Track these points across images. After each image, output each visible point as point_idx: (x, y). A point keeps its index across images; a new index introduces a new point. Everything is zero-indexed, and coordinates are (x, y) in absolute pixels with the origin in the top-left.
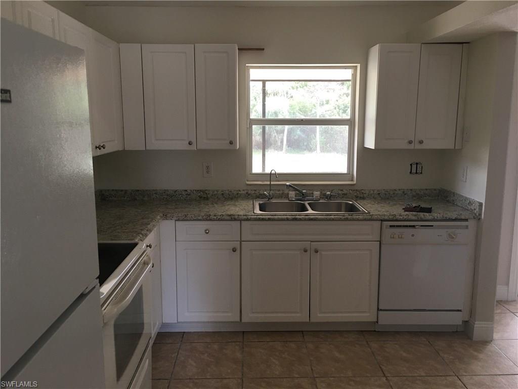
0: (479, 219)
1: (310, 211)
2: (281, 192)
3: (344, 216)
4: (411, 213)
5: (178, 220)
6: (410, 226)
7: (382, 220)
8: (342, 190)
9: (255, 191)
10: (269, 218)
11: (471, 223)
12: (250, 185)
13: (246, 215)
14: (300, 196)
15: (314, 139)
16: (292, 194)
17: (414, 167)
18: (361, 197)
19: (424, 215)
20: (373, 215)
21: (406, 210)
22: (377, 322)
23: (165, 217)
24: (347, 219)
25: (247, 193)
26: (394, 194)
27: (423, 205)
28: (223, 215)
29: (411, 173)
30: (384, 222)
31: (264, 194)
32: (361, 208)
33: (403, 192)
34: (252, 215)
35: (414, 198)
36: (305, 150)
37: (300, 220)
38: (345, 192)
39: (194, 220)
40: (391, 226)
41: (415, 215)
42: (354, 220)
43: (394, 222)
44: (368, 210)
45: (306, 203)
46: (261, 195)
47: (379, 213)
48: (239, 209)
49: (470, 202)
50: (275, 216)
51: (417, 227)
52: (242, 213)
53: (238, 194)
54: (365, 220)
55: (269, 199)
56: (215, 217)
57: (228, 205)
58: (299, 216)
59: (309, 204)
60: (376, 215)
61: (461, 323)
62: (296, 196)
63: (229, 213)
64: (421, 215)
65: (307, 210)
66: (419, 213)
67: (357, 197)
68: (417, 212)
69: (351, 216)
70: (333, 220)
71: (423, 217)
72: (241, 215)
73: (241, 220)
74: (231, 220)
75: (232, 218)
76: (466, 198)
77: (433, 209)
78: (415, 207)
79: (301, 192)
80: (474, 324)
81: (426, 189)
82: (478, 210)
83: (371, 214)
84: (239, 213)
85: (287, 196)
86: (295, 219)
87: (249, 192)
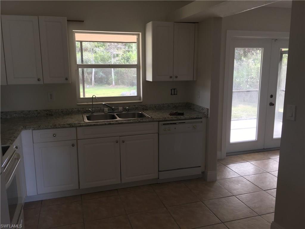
0: (207, 117)
1: (118, 119)
2: (99, 109)
3: (138, 120)
4: (174, 116)
5: (34, 129)
6: (174, 123)
7: (159, 121)
8: (135, 106)
9: (83, 108)
10: (94, 124)
11: (204, 120)
12: (80, 105)
13: (79, 124)
14: (111, 110)
15: (111, 77)
16: (106, 109)
17: (173, 91)
18: (145, 109)
19: (180, 117)
20: (154, 119)
21: (171, 114)
22: (158, 178)
23: (25, 128)
24: (139, 122)
25: (78, 110)
26: (163, 106)
27: (179, 112)
28: (64, 125)
29: (171, 94)
30: (160, 122)
31: (89, 110)
32: (147, 115)
33: (168, 105)
34: (83, 123)
35: (174, 108)
36: (106, 84)
37: (113, 124)
38: (137, 106)
39: (45, 129)
40: (164, 124)
41: (175, 117)
42: (143, 122)
43: (165, 122)
44: (151, 116)
45: (115, 114)
46: (87, 111)
47: (157, 117)
48: (74, 120)
49: (202, 109)
50: (98, 122)
51: (177, 124)
52: (76, 122)
53: (72, 111)
54: (150, 122)
55: (92, 113)
56: (59, 126)
57: (67, 118)
58: (112, 122)
59: (116, 114)
60: (156, 118)
61: (201, 173)
62: (108, 111)
63: (68, 123)
64: (179, 117)
65: (117, 118)
66: (178, 116)
67: (143, 109)
68: (177, 115)
69: (142, 120)
70: (132, 123)
71: (180, 118)
72: (76, 124)
73: (76, 127)
74: (70, 127)
75: (71, 126)
76: (200, 106)
77: (184, 113)
78: (175, 113)
79: (111, 108)
80: (207, 173)
81: (180, 103)
82: (206, 112)
83: (153, 118)
84: (75, 123)
85: (103, 111)
86: (110, 124)
87: (79, 109)
